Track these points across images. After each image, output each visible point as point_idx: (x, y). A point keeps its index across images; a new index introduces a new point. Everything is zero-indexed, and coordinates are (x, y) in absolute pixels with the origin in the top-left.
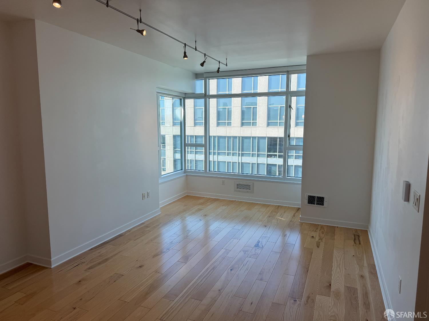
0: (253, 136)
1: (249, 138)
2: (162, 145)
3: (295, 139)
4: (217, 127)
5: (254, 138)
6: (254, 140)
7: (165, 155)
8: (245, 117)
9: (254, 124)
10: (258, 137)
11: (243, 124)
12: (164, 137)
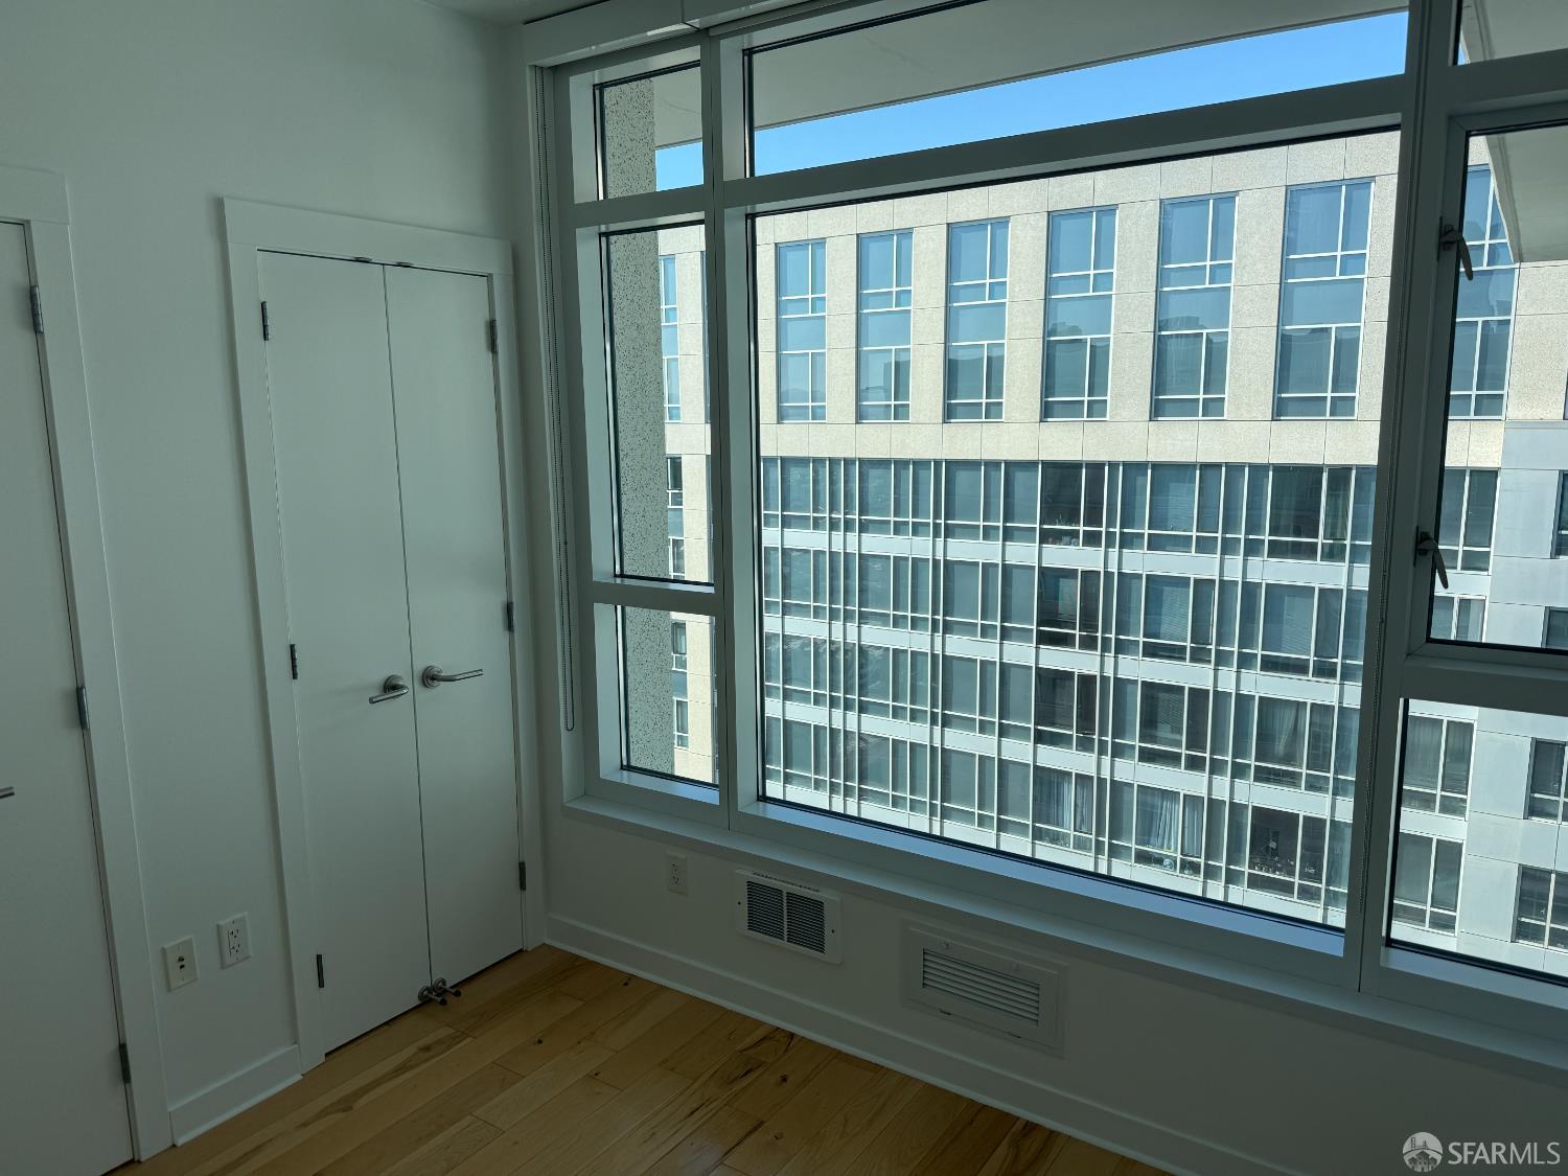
0: (987, 456)
1: (973, 465)
2: (670, 492)
3: (1149, 471)
4: (857, 423)
5: (992, 465)
6: (993, 473)
7: (680, 529)
8: (961, 385)
9: (993, 411)
10: (1008, 464)
11: (949, 413)
12: (676, 463)
